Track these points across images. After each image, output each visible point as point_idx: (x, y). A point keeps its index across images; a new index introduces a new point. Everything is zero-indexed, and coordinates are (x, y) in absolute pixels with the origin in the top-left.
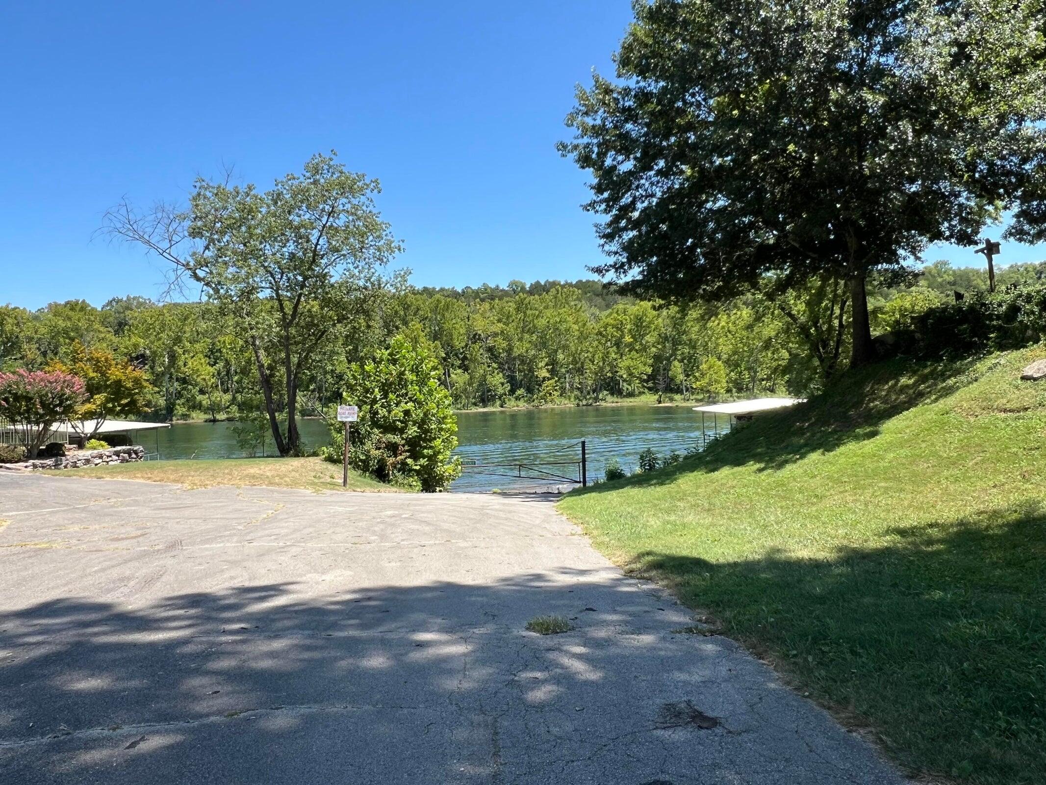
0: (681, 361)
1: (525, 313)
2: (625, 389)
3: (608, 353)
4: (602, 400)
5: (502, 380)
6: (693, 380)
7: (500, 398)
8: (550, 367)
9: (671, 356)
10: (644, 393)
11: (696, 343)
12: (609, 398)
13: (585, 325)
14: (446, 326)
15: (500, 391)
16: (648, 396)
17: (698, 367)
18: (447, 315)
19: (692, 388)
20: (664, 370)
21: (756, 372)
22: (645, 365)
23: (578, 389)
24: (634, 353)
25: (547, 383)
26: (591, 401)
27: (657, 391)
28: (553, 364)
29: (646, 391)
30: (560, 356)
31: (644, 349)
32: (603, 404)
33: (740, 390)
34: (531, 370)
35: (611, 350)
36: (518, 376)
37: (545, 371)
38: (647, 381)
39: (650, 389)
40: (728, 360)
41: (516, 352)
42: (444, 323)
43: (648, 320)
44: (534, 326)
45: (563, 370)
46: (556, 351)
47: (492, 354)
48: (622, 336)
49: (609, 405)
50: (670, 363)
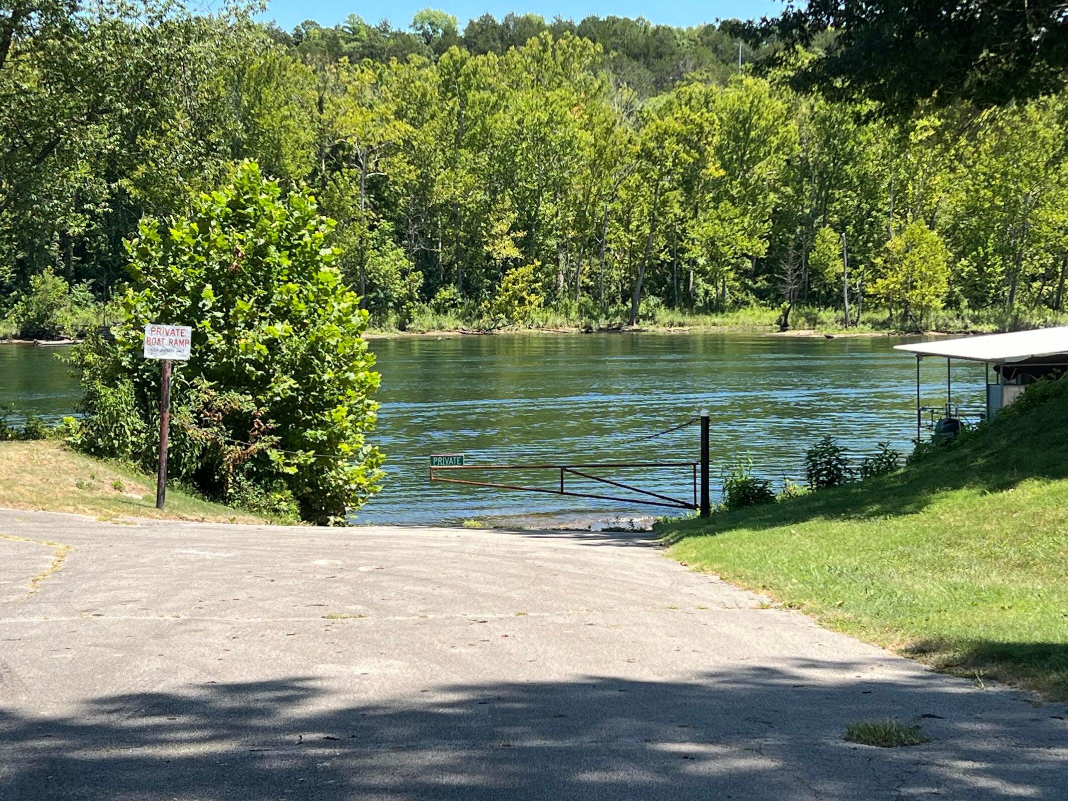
0: (840, 228)
1: (463, 97)
2: (701, 292)
3: (664, 203)
4: (644, 317)
5: (405, 263)
6: (868, 275)
7: (398, 306)
8: (521, 234)
9: (815, 214)
10: (747, 303)
11: (877, 185)
12: (663, 314)
13: (609, 131)
14: (264, 123)
15: (399, 289)
16: (757, 311)
17: (879, 243)
18: (267, 93)
19: (863, 293)
20: (798, 247)
21: (1018, 260)
22: (751, 236)
23: (587, 288)
24: (725, 204)
25: (513, 273)
26: (618, 320)
27: (777, 300)
28: (527, 227)
29: (752, 298)
30: (547, 209)
31: (751, 195)
32: (647, 327)
33: (977, 302)
34: (474, 240)
35: (671, 195)
36: (443, 253)
37: (507, 241)
38: (753, 275)
39: (761, 294)
40: (955, 227)
41: (441, 194)
42: (259, 115)
43: (763, 123)
44: (484, 129)
45: (552, 242)
46: (536, 195)
47: (379, 197)
48: (700, 163)
49: (661, 330)
50: (812, 233)
